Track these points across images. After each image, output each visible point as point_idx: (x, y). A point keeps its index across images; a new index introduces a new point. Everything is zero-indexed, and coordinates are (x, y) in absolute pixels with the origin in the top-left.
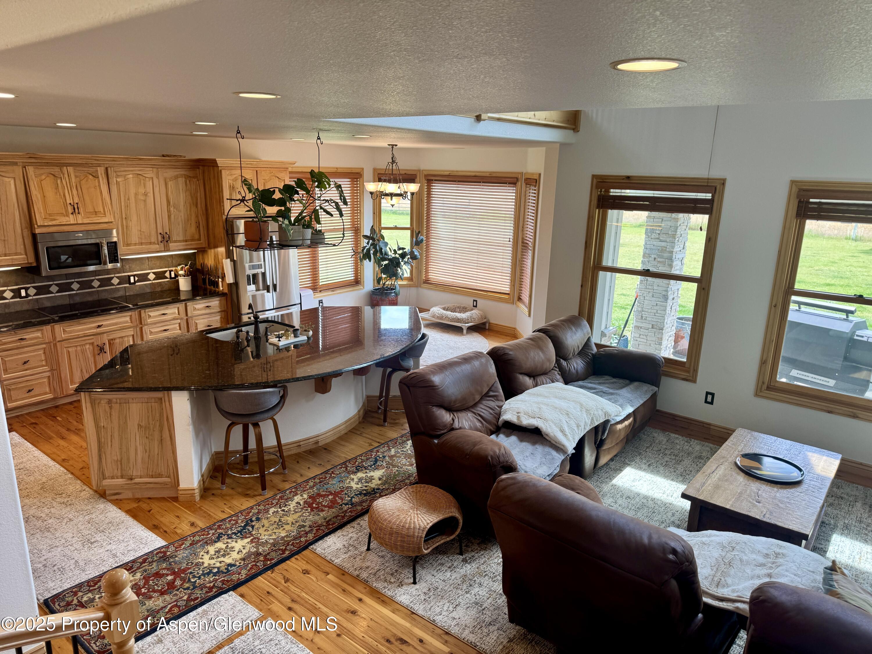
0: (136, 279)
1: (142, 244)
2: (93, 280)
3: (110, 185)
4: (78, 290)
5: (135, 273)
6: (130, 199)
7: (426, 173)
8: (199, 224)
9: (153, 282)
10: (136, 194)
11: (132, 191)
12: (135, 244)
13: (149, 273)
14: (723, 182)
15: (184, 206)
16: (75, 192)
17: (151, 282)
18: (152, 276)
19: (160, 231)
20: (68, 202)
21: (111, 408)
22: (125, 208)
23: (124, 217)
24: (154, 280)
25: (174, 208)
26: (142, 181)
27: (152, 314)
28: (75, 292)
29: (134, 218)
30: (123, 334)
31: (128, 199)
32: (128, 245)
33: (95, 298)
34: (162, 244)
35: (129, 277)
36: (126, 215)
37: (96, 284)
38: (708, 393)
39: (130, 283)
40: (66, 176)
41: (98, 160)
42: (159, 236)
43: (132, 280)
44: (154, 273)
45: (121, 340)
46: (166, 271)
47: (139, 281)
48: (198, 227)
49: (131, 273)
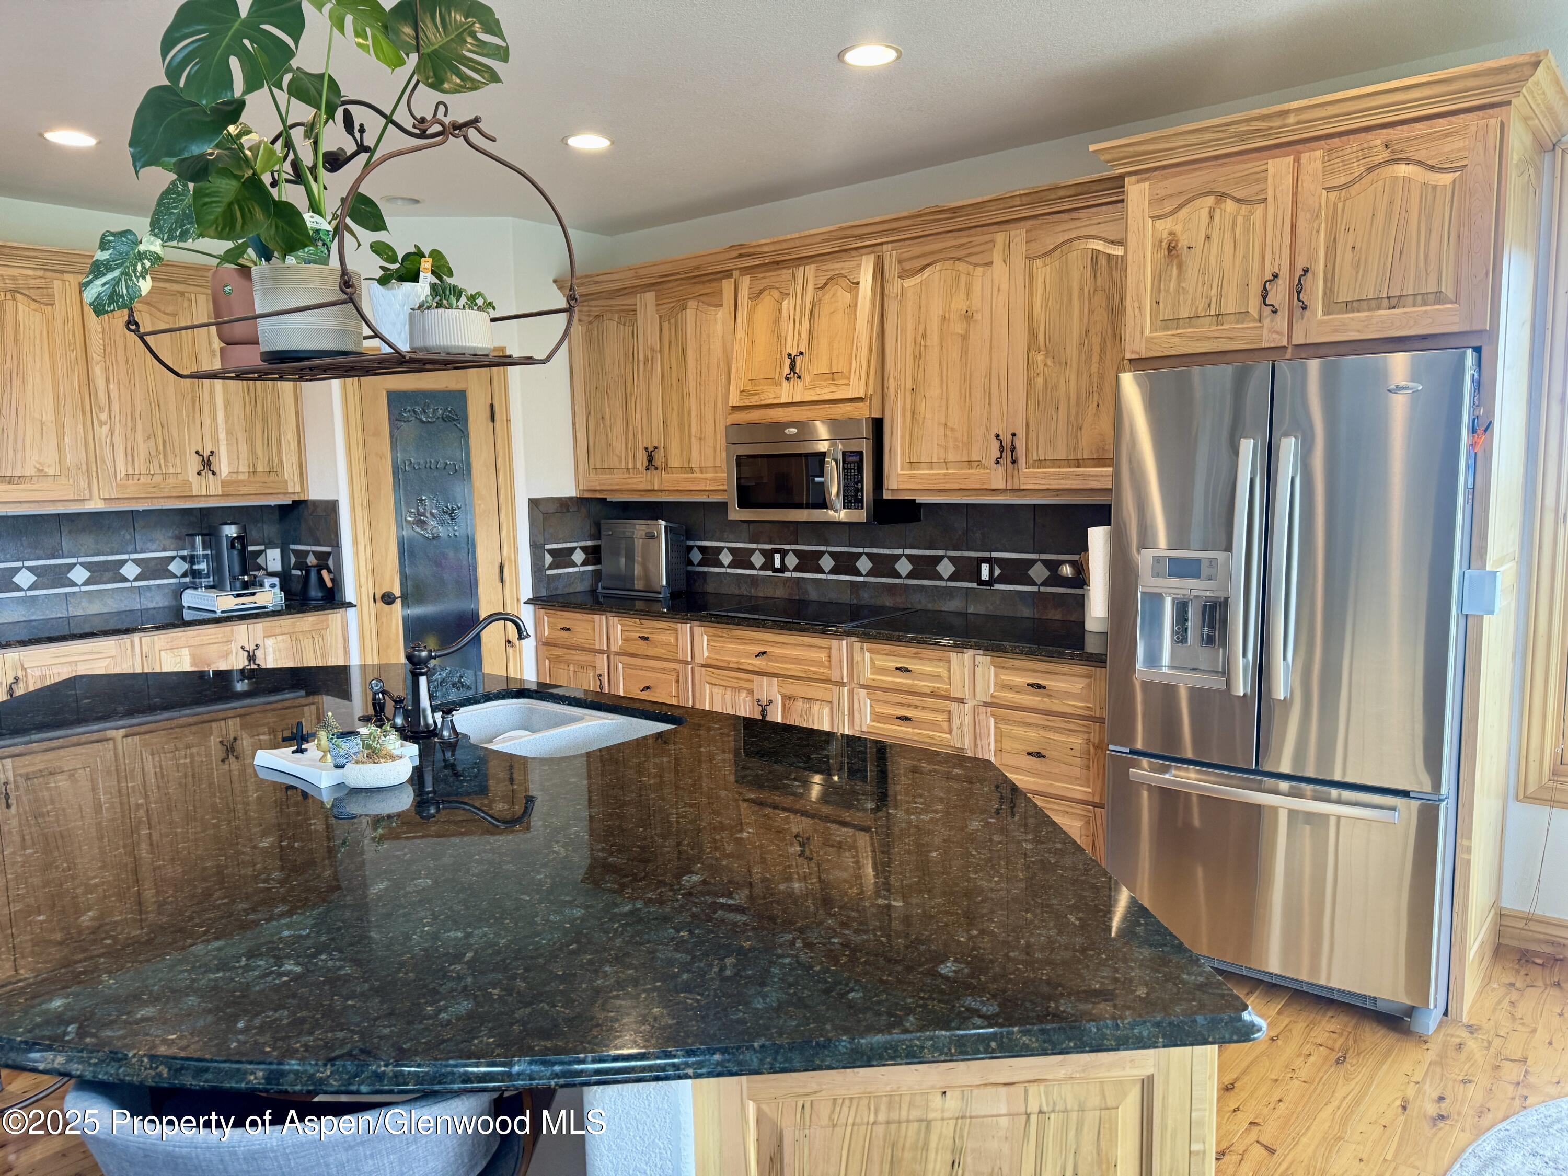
0: (997, 572)
1: (946, 464)
4: (869, 574)
5: (995, 555)
6: (928, 332)
9: (1042, 589)
10: (944, 319)
11: (936, 313)
12: (931, 464)
13: (1035, 563)
15: (1082, 344)
17: (1035, 589)
18: (1039, 573)
19: (997, 427)
20: (788, 350)
22: (915, 357)
26: (963, 278)
28: (861, 579)
29: (934, 391)
31: (924, 336)
32: (913, 465)
34: (1000, 470)
35: (979, 562)
36: (914, 380)
37: (904, 567)
39: (981, 583)
42: (993, 442)
43: (985, 575)
45: (806, 704)
47: (1002, 580)
49: (987, 555)
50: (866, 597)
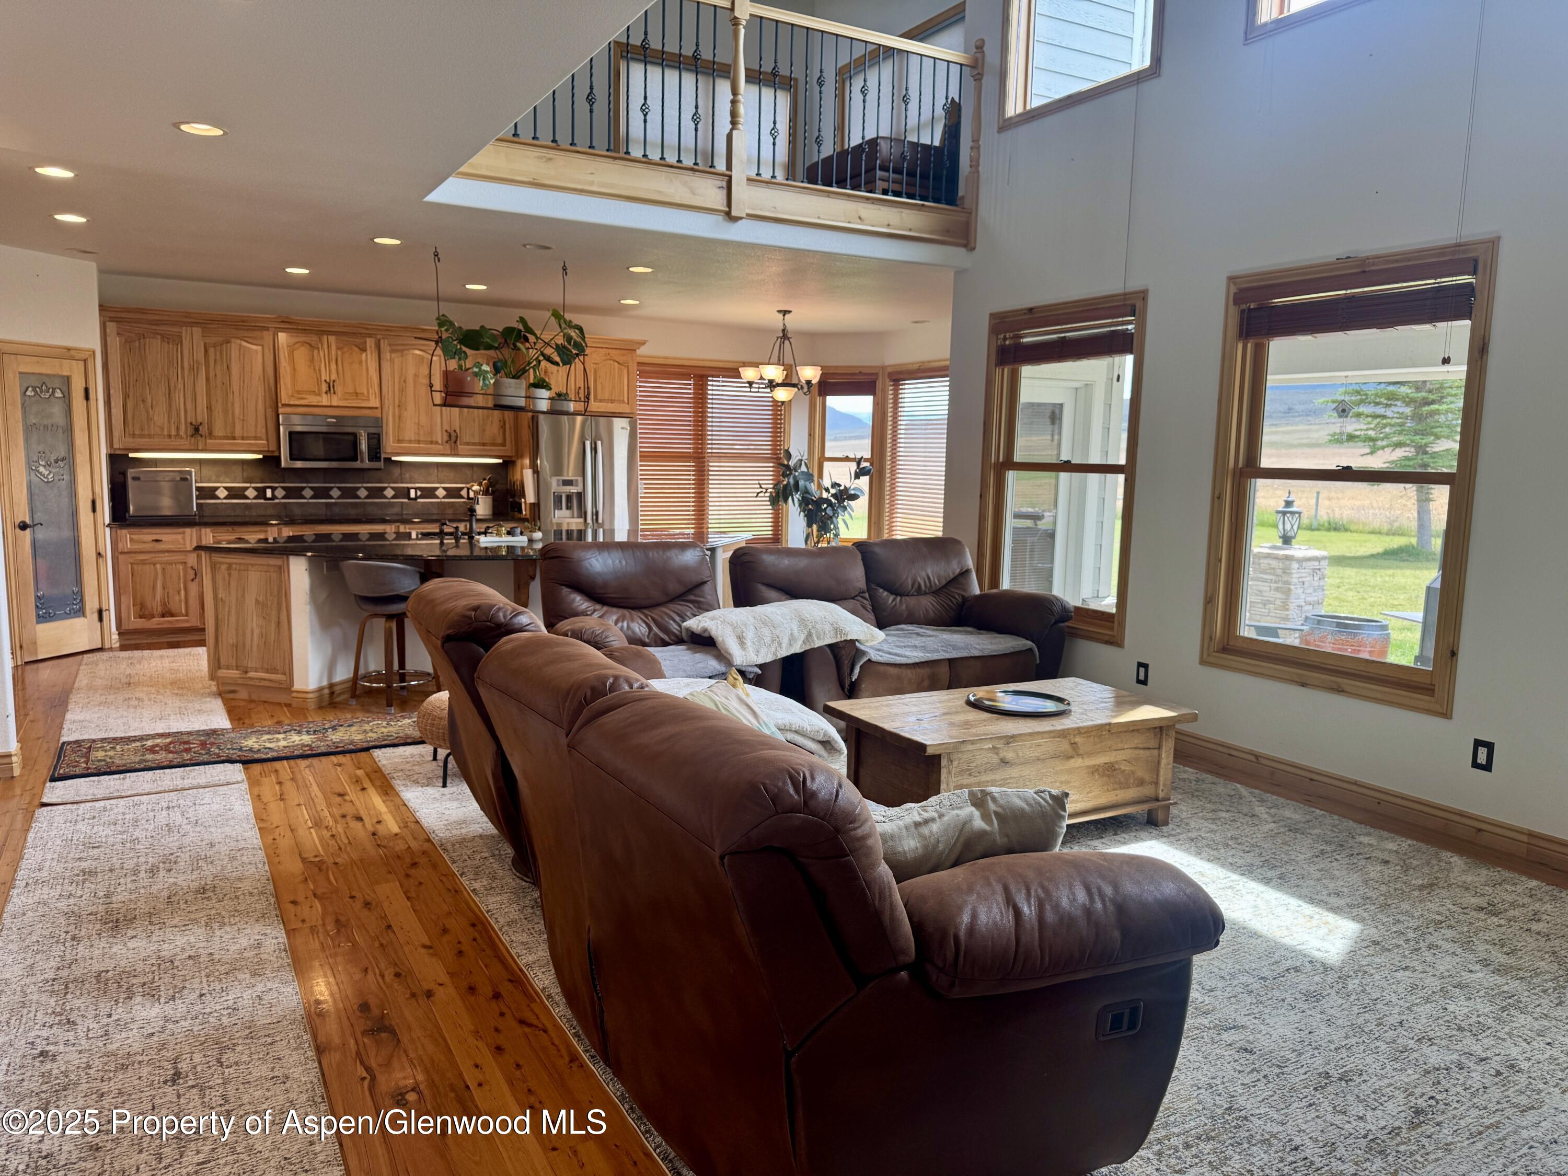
0: (419, 493)
1: (419, 442)
2: (358, 488)
4: (339, 498)
5: (417, 485)
7: (889, 370)
8: (505, 424)
9: (443, 500)
10: (416, 376)
11: (412, 372)
12: (410, 442)
13: (437, 488)
14: (1143, 295)
16: (333, 366)
17: (439, 500)
18: (441, 493)
19: (446, 427)
20: (323, 378)
21: (230, 575)
23: (397, 403)
24: (444, 498)
28: (333, 501)
29: (411, 407)
31: (405, 381)
32: (399, 441)
34: (448, 446)
35: (409, 489)
36: (400, 402)
37: (363, 493)
38: (1140, 665)
39: (409, 498)
40: (325, 346)
41: (367, 329)
42: (445, 433)
43: (413, 494)
44: (445, 489)
46: (462, 488)
47: (421, 497)
48: (503, 427)
49: (413, 485)
50: (336, 510)
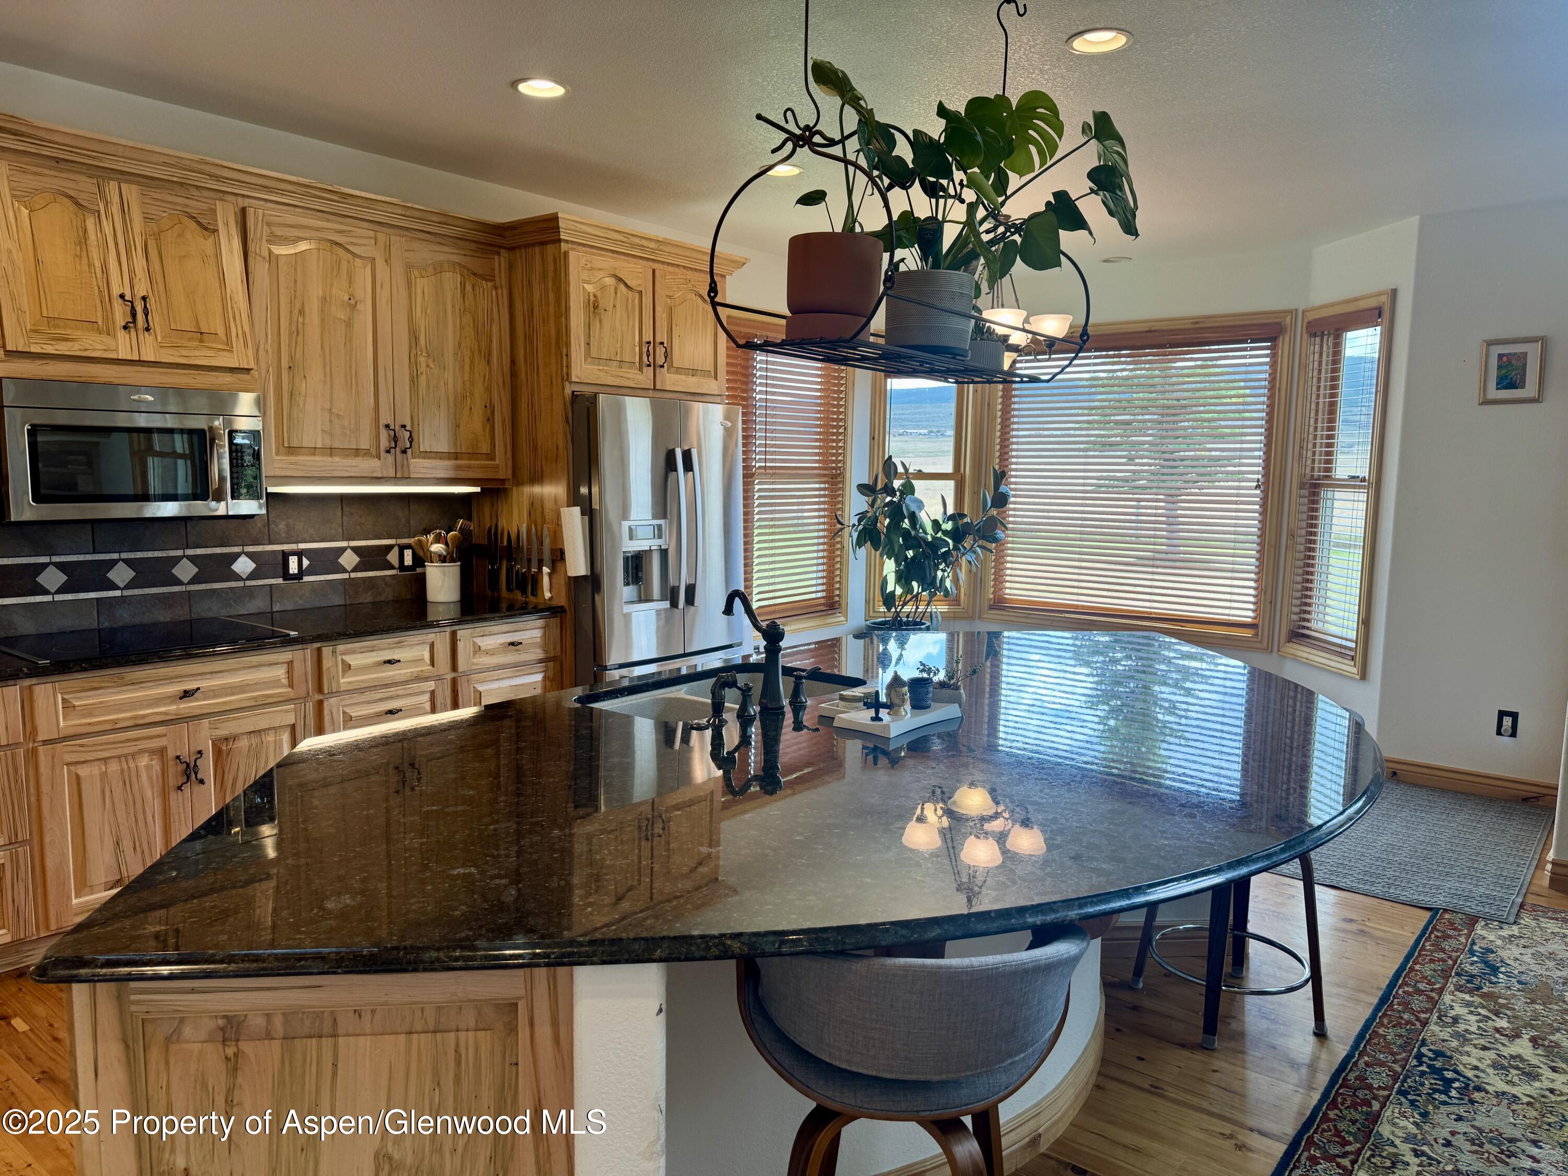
0: (305, 563)
1: (331, 451)
2: (177, 560)
3: (250, 259)
4: (129, 586)
5: (302, 546)
6: (307, 311)
8: (493, 414)
9: (353, 575)
10: (324, 301)
11: (315, 291)
12: (313, 451)
13: (342, 550)
15: (456, 354)
16: (139, 263)
17: (346, 576)
18: (349, 560)
19: (385, 418)
20: (116, 291)
21: (233, 1065)
22: (291, 334)
23: (285, 364)
24: (355, 570)
25: (428, 356)
26: (344, 265)
27: (355, 660)
28: (117, 593)
29: (315, 371)
30: (263, 723)
31: (302, 312)
32: (292, 450)
33: (181, 613)
34: (390, 458)
35: (285, 556)
36: (292, 358)
37: (185, 571)
39: (286, 576)
40: (115, 209)
41: (218, 178)
42: (384, 434)
43: (293, 568)
44: (356, 550)
45: (254, 740)
46: (389, 548)
47: (311, 571)
48: (490, 420)
49: (293, 547)
